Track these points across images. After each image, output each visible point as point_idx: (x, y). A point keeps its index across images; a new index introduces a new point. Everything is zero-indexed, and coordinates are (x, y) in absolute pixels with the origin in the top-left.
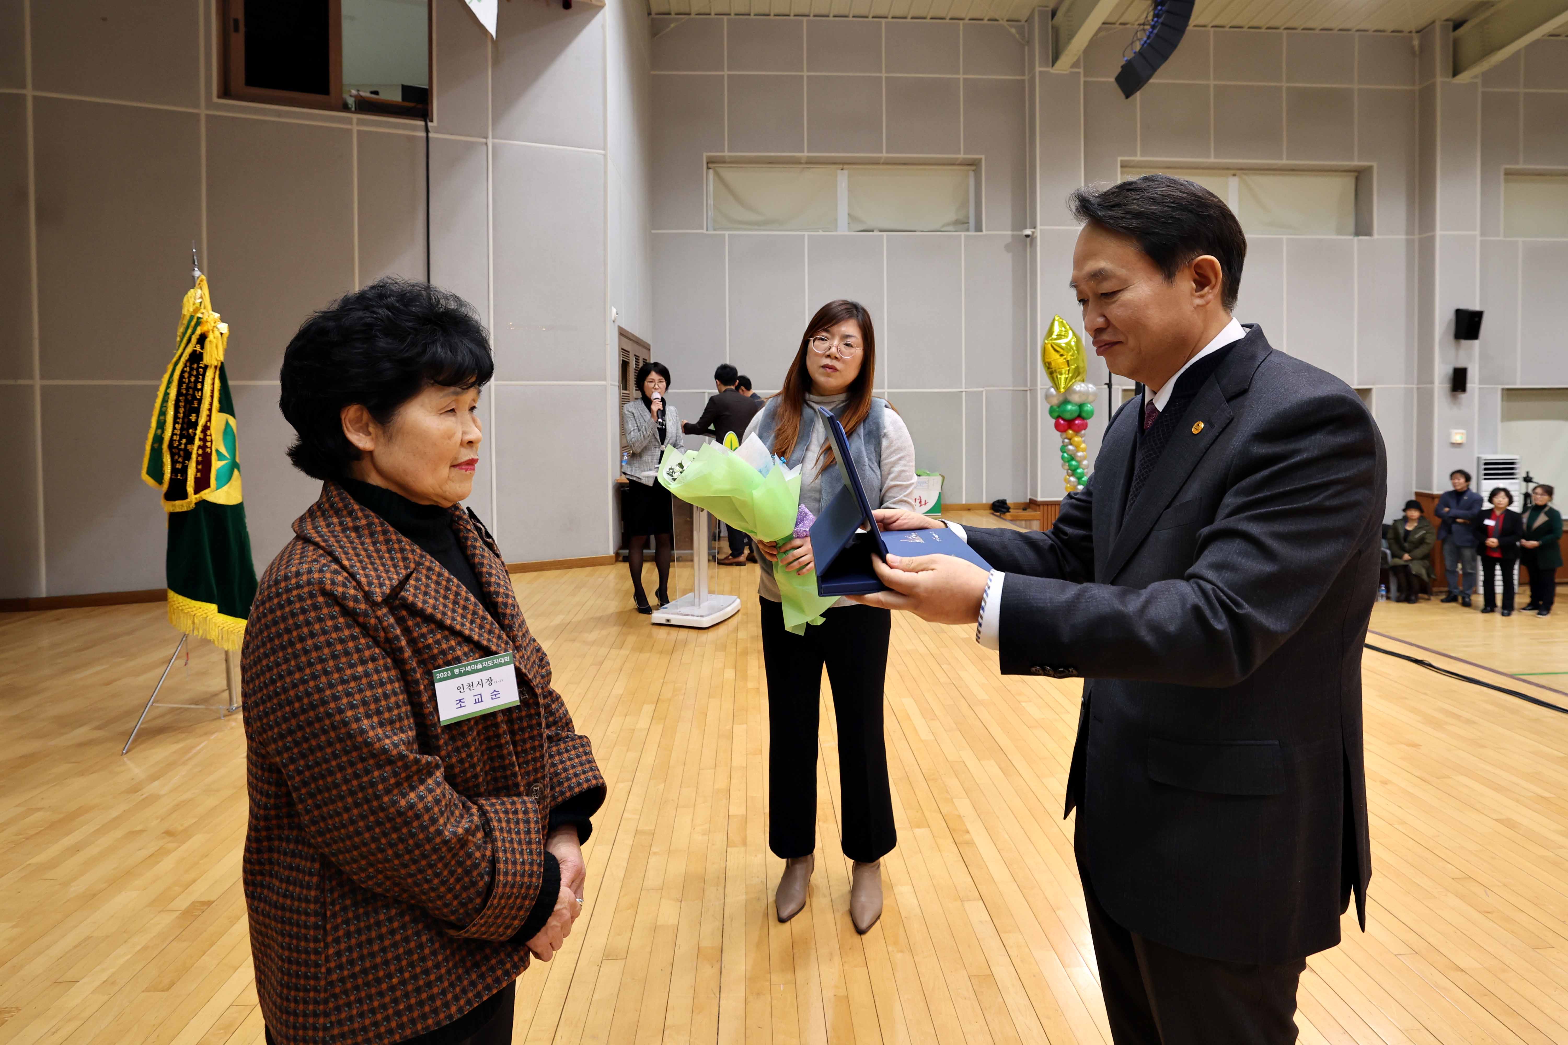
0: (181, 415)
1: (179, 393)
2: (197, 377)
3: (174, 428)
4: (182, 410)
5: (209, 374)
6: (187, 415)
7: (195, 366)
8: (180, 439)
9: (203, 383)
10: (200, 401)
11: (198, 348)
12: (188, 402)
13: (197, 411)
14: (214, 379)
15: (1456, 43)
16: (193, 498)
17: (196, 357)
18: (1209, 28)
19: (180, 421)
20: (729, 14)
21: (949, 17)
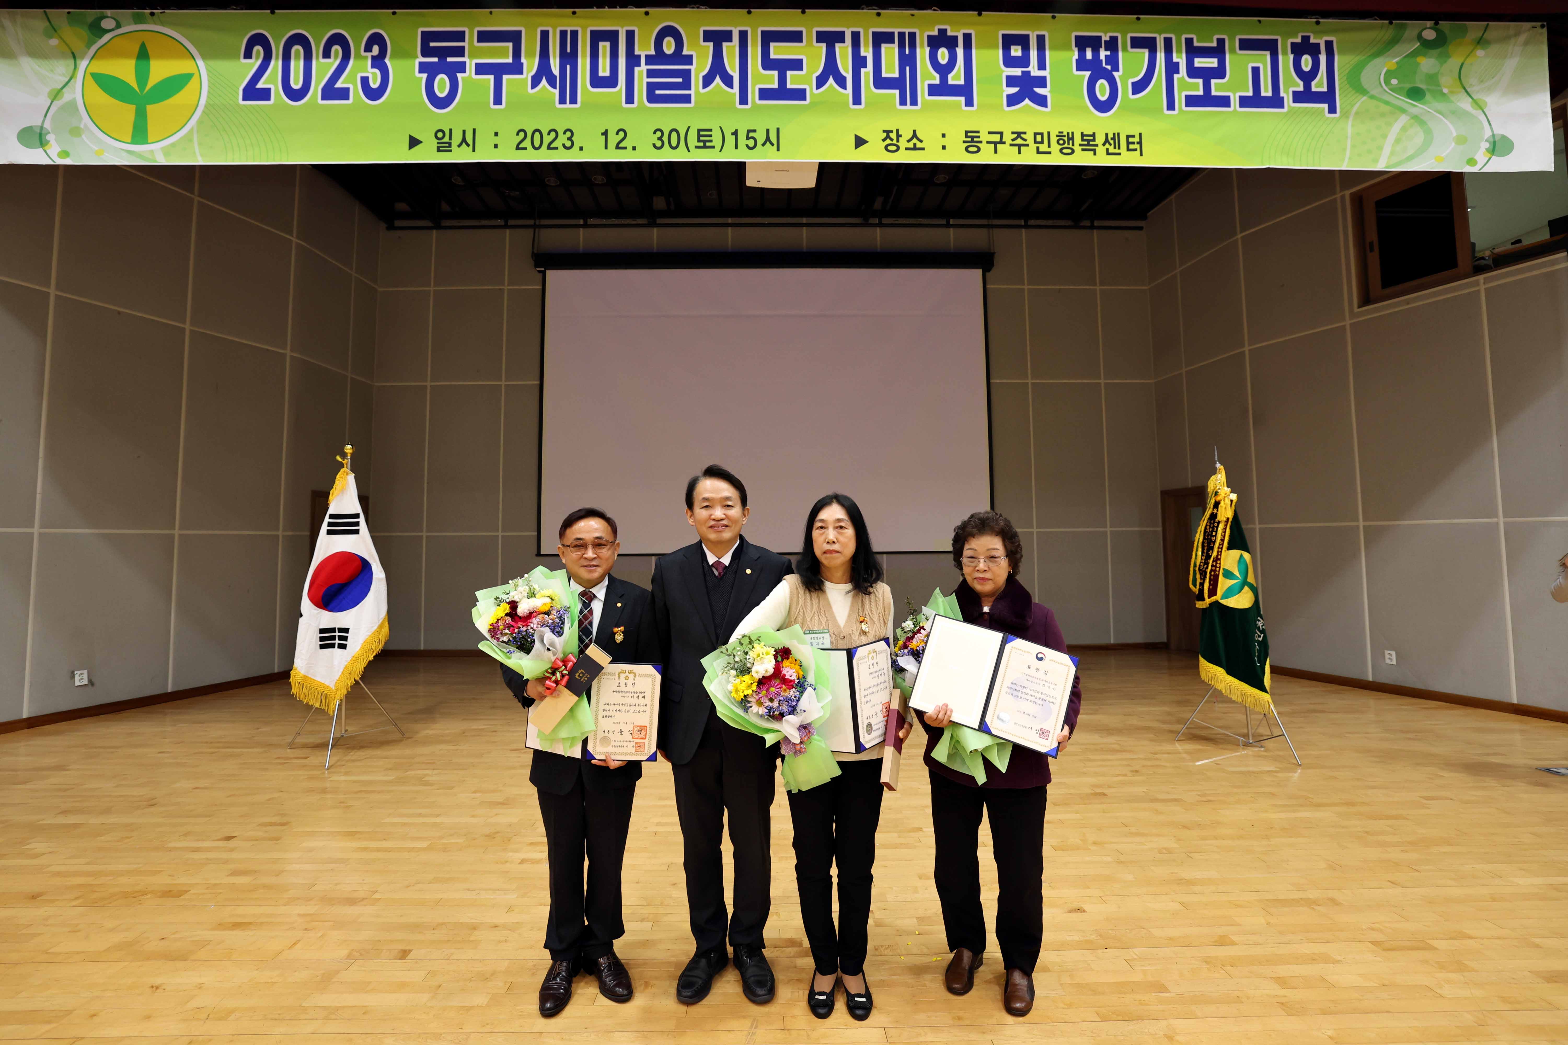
0: (1205, 551)
1: (1204, 539)
2: (1213, 528)
3: (1202, 559)
4: (1206, 548)
5: (1221, 526)
6: (1208, 551)
7: (1212, 522)
8: (1204, 565)
9: (1216, 532)
10: (1214, 542)
11: (1215, 511)
12: (1209, 544)
13: (1212, 549)
14: (1225, 529)
16: (1208, 601)
17: (1213, 516)
19: (1205, 555)
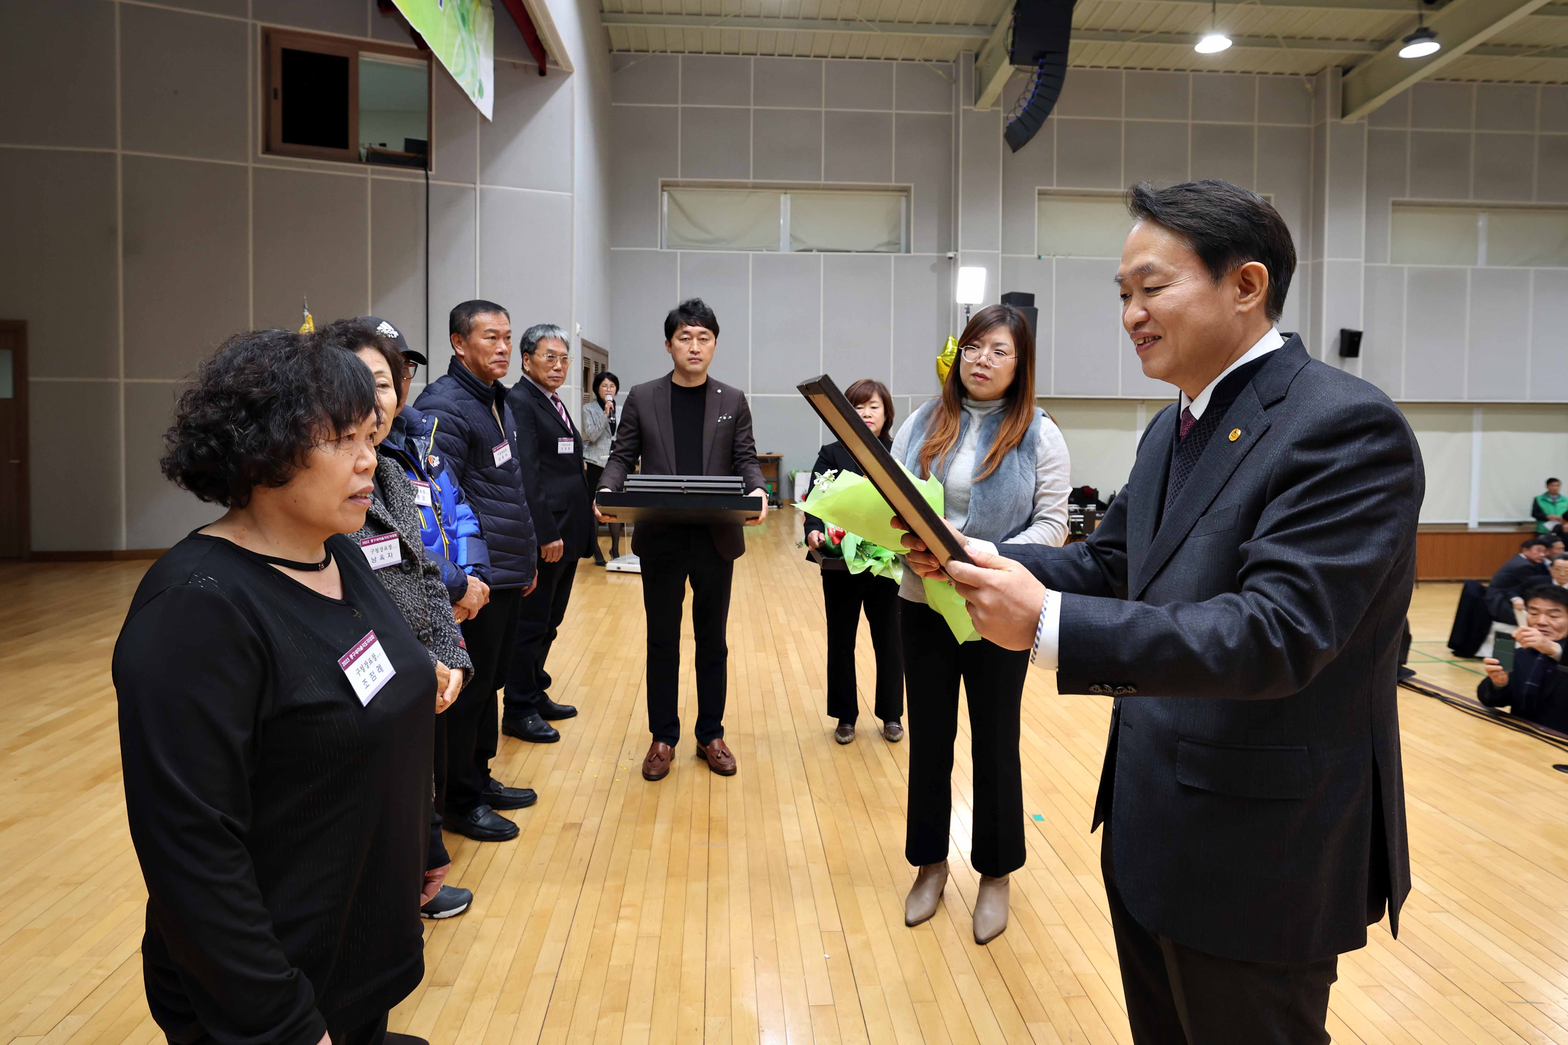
15: (1345, 87)
18: (1121, 70)
20: (684, 52)
21: (884, 57)
